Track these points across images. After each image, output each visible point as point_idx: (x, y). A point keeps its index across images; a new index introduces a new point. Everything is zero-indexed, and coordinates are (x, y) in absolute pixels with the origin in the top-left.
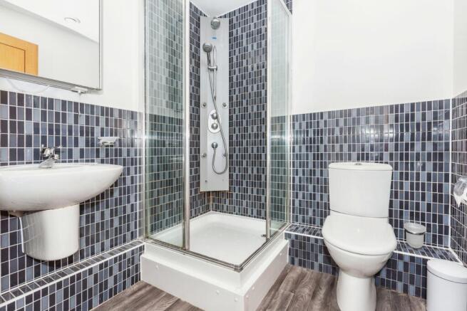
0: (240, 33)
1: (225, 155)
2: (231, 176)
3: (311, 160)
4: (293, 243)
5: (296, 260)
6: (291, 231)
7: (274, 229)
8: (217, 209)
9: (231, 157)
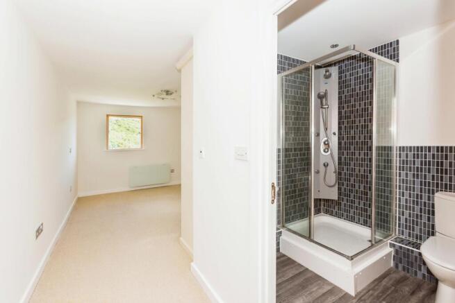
0: (348, 78)
1: (335, 172)
2: (339, 189)
3: (417, 186)
4: (397, 252)
5: (400, 266)
6: (396, 241)
7: (378, 237)
8: (327, 212)
9: (340, 174)
